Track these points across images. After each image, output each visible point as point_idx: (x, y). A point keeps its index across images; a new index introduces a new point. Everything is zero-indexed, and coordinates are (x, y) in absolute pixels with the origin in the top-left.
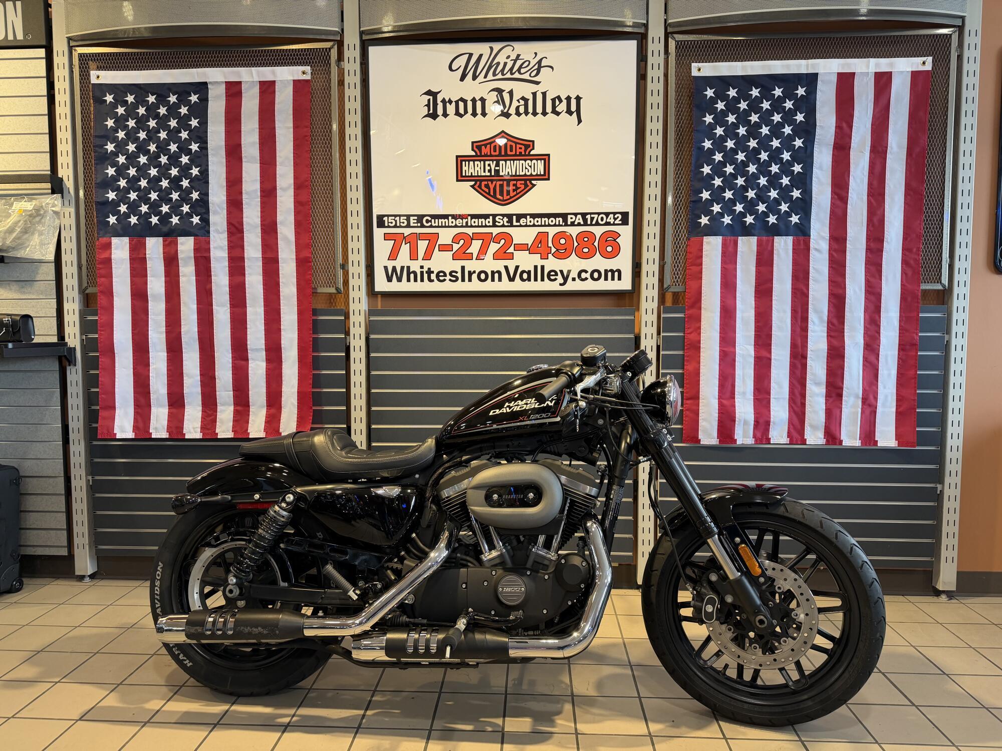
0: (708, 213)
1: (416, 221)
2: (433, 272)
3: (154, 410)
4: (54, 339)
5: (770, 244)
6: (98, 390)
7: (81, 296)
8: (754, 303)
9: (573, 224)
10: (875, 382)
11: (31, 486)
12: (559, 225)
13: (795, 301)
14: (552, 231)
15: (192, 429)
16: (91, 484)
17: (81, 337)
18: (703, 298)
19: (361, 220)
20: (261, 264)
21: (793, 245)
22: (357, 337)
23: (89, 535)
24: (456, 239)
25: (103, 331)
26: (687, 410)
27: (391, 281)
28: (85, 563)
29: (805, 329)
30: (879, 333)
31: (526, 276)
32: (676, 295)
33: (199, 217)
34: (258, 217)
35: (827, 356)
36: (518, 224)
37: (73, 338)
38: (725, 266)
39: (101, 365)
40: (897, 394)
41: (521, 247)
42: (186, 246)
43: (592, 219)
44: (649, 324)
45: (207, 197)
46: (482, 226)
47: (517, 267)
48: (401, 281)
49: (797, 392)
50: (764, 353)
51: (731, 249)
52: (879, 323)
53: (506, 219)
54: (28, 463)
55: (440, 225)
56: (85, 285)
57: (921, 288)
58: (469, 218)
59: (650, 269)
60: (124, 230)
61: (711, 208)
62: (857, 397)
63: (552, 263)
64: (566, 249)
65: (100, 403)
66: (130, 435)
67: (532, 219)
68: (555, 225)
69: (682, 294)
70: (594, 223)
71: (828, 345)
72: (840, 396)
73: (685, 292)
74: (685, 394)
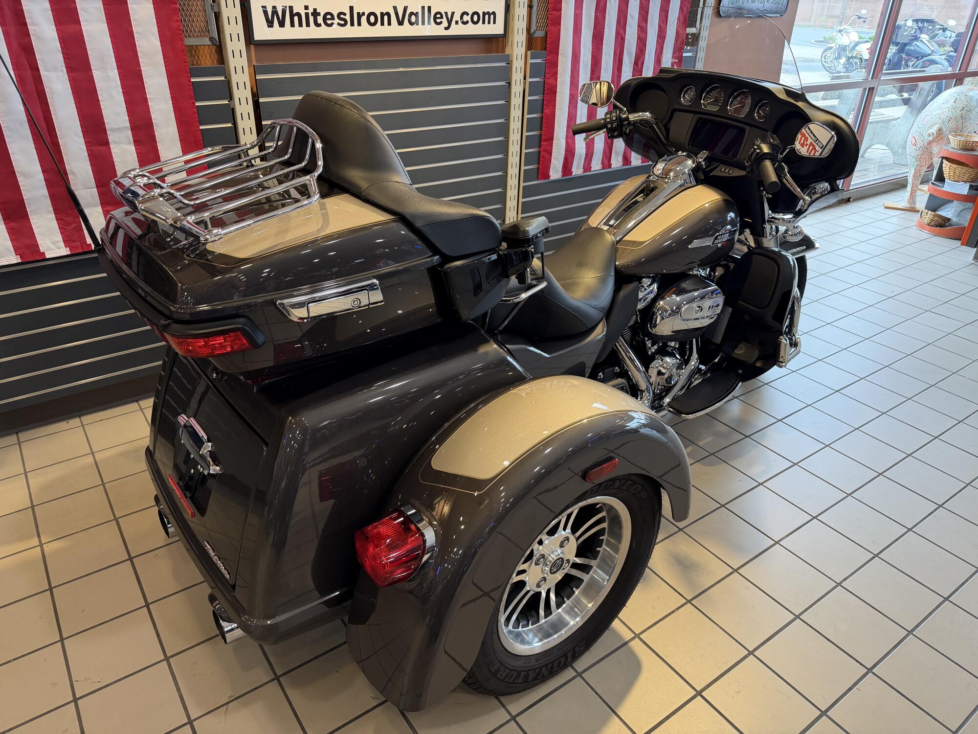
8: (591, 47)
15: (52, 244)
22: (243, 101)
26: (544, 151)
44: (518, 69)
57: (686, 31)
59: (520, 11)
73: (546, 36)
74: (542, 137)
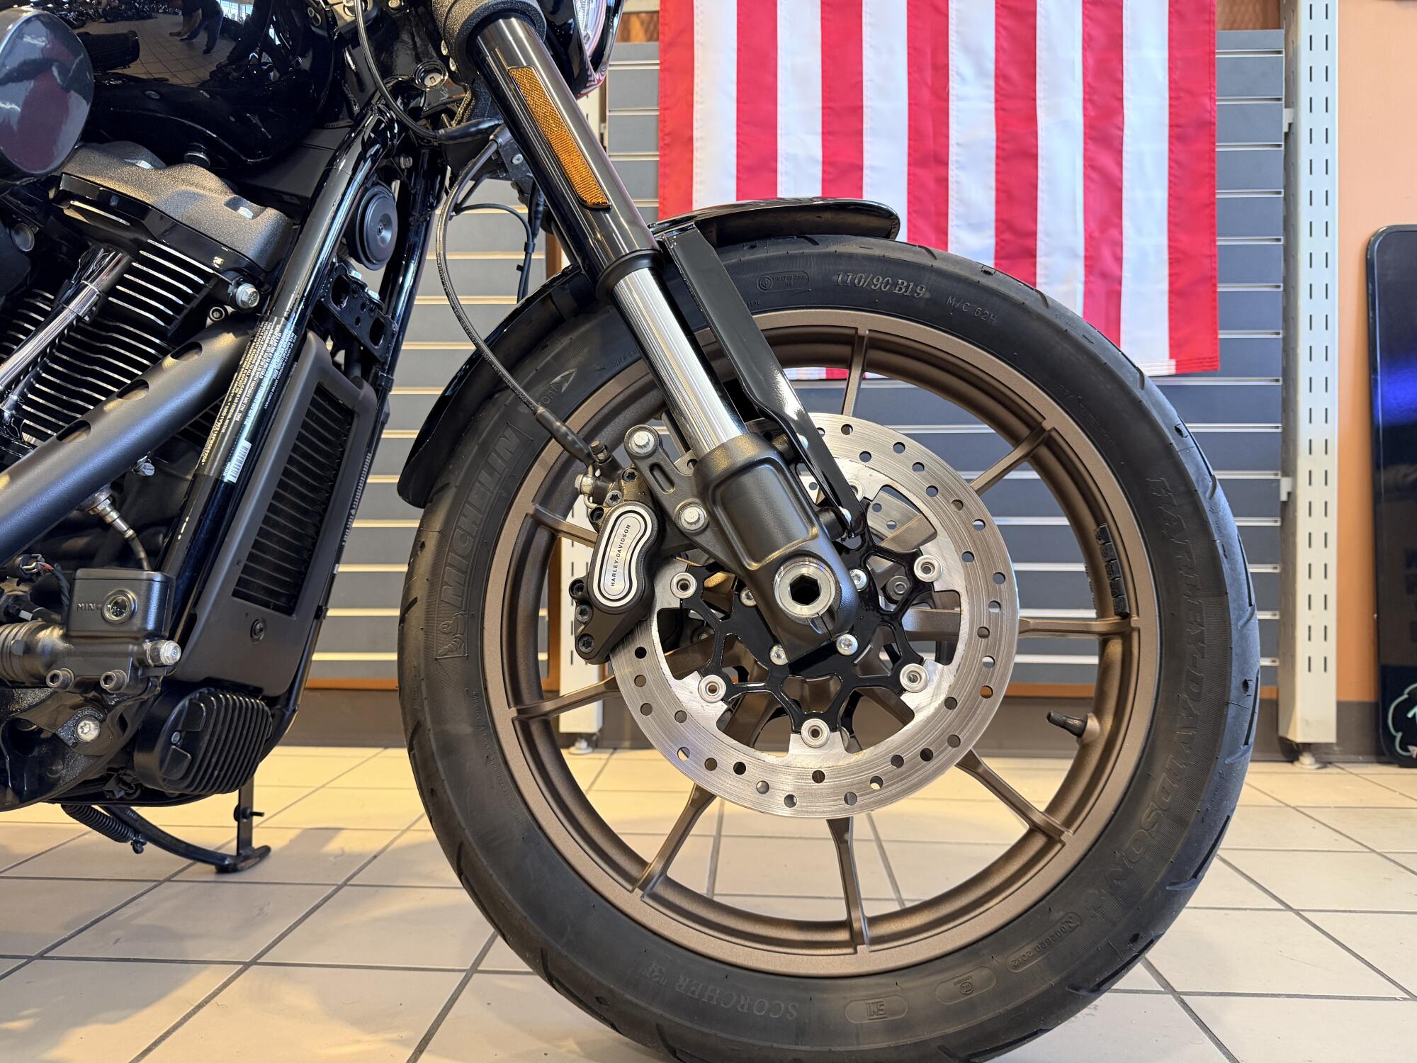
8: (819, 31)
10: (1115, 218)
29: (941, 96)
30: (1121, 100)
35: (997, 157)
40: (1170, 247)
50: (847, 157)
52: (1120, 75)
71: (998, 130)
72: (1031, 254)
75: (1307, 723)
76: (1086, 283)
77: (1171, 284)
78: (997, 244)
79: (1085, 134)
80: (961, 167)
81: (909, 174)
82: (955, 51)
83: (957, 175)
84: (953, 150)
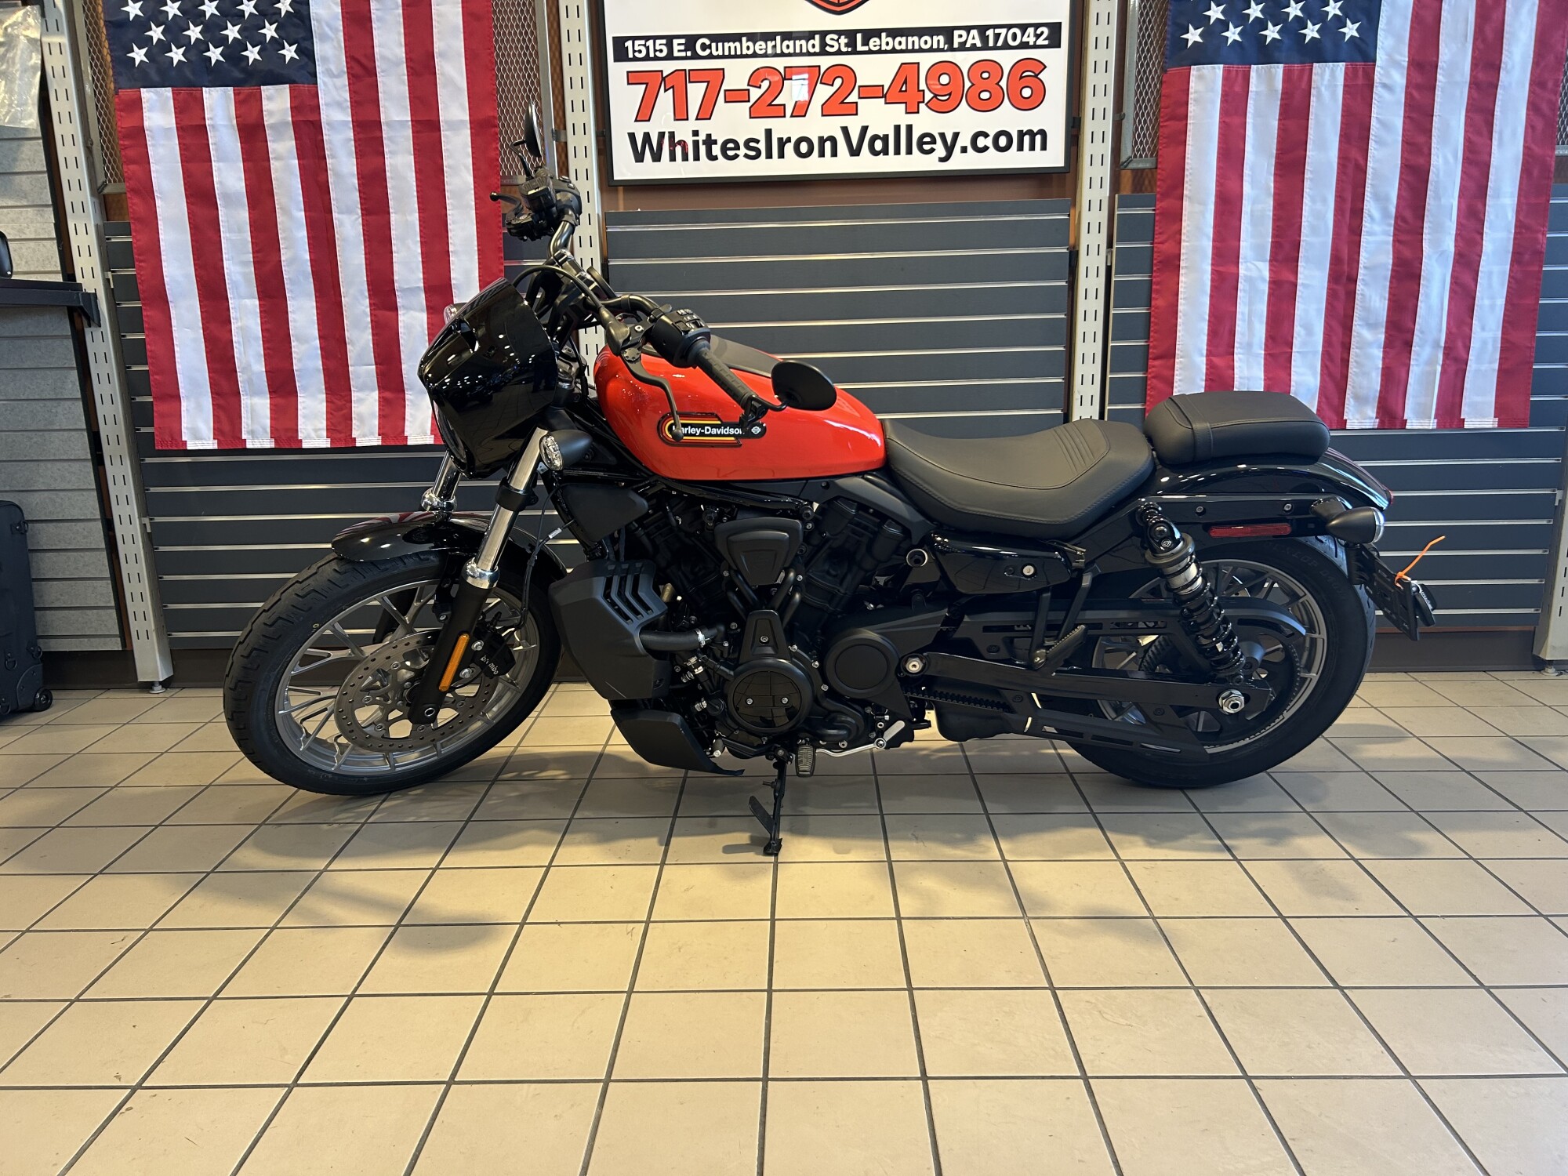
0: (1202, 21)
1: (682, 48)
2: (715, 142)
3: (245, 401)
4: (59, 278)
5: (1306, 78)
6: (146, 368)
7: (97, 201)
8: (1272, 185)
9: (962, 47)
10: (1469, 320)
11: (43, 536)
12: (939, 50)
13: (1342, 181)
14: (926, 61)
15: (313, 432)
16: (149, 531)
17: (103, 275)
18: (1186, 179)
19: (585, 47)
20: (410, 132)
21: (1345, 79)
22: (587, 263)
23: (155, 616)
24: (755, 79)
25: (140, 261)
26: (1153, 377)
27: (641, 160)
28: (151, 663)
29: (1356, 231)
30: (1482, 234)
31: (881, 145)
32: (1138, 173)
33: (295, 47)
34: (401, 45)
35: (1392, 277)
36: (866, 48)
37: (90, 275)
38: (1227, 120)
39: (149, 324)
40: (1502, 338)
41: (872, 92)
42: (276, 102)
43: (997, 36)
44: (1094, 228)
45: (305, 7)
46: (801, 54)
47: (865, 129)
48: (659, 161)
49: (1334, 339)
50: (1287, 276)
51: (1237, 88)
52: (1482, 217)
53: (843, 40)
54: (36, 498)
55: (727, 53)
56: (101, 179)
57: (1556, 152)
58: (778, 38)
59: (1098, 128)
60: (159, 73)
61: (1207, 13)
62: (1436, 344)
63: (926, 121)
64: (950, 94)
65: (153, 389)
66: (211, 444)
67: (890, 40)
68: (931, 50)
69: (1150, 175)
70: (1000, 44)
71: (1394, 258)
72: (1409, 345)
73: (1156, 168)
74: (1151, 351)
75: (1554, 648)
76: (1443, 366)
77: (1500, 364)
78: (1386, 337)
79: (1454, 259)
80: (1366, 284)
81: (1329, 289)
82: (1368, 199)
83: (1362, 290)
84: (1361, 271)
